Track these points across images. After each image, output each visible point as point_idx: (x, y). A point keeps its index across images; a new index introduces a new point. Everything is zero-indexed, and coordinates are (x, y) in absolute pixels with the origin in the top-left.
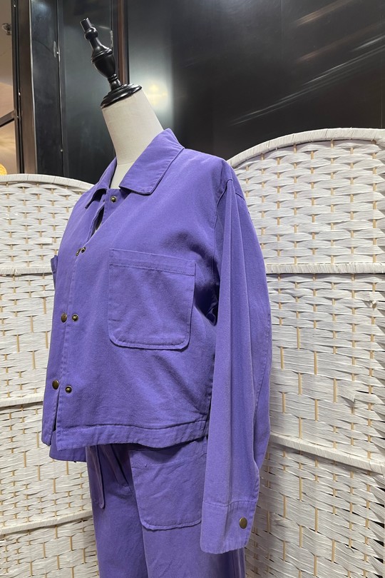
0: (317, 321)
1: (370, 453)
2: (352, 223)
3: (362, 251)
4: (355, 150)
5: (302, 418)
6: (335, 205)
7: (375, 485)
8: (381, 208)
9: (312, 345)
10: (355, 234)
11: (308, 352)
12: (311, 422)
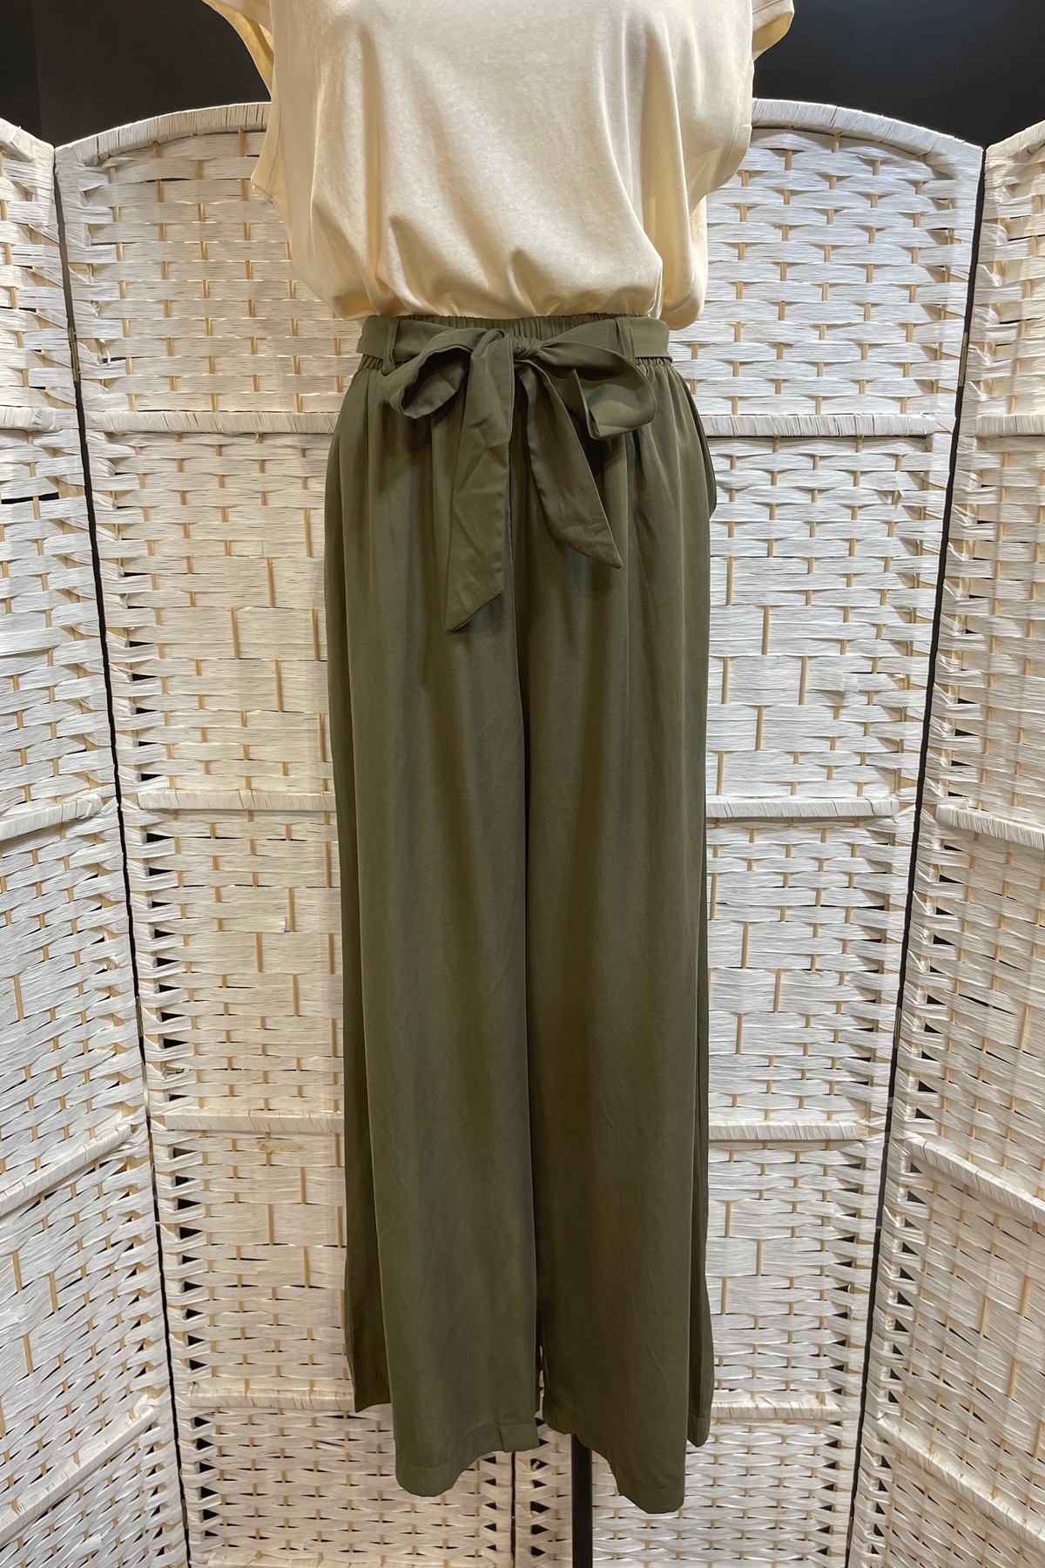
0: (776, 540)
1: (860, 785)
2: (870, 328)
3: (883, 390)
4: (883, 168)
5: (726, 752)
6: (832, 285)
7: (870, 842)
8: (926, 300)
9: (763, 594)
10: (871, 353)
11: (752, 608)
12: (749, 755)
